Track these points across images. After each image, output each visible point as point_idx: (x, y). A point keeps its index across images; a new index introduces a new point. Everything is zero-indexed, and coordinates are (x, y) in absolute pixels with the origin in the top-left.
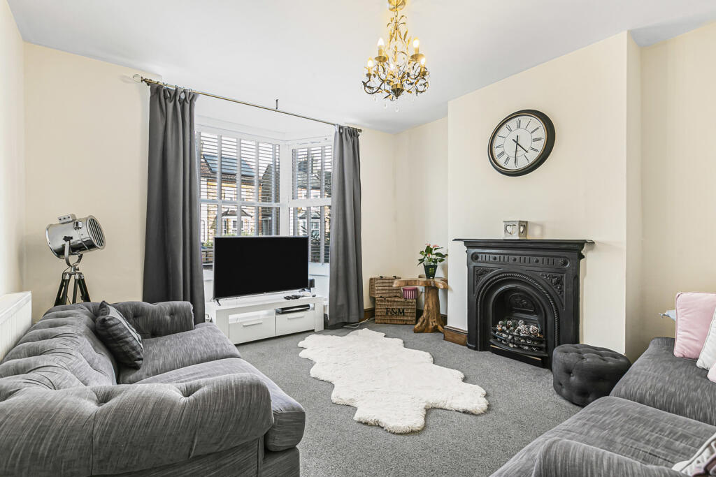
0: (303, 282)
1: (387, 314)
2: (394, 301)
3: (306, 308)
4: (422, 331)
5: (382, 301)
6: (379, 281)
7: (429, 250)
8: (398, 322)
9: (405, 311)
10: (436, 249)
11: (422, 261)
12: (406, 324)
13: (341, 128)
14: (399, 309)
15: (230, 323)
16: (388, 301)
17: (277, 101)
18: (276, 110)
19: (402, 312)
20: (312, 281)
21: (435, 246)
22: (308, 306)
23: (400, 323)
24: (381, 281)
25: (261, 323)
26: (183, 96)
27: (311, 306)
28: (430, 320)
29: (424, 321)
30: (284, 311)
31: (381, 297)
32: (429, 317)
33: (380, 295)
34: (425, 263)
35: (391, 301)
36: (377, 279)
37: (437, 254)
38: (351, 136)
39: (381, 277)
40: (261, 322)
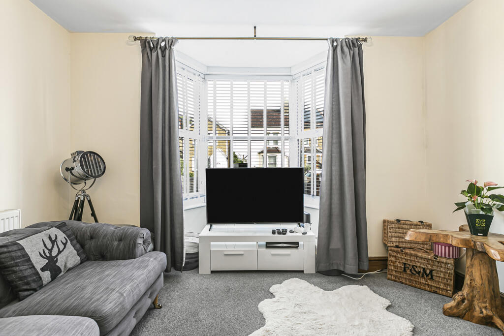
0: (297, 216)
1: (405, 270)
2: (416, 256)
3: (295, 245)
4: (460, 316)
5: (397, 252)
6: (393, 226)
7: (474, 190)
8: (423, 287)
9: (434, 273)
10: (490, 189)
11: (461, 206)
12: (435, 292)
13: (333, 41)
14: (424, 269)
15: (212, 249)
16: (406, 254)
17: (255, 27)
18: (255, 38)
19: (430, 275)
20: (308, 216)
21: (489, 184)
22: (297, 243)
23: (426, 288)
24: (397, 226)
25: (242, 255)
26: (163, 44)
27: (301, 243)
28: (476, 302)
29: (463, 301)
30: (270, 245)
31: (397, 247)
32: (473, 297)
33: (395, 244)
34: (467, 209)
35: (411, 255)
36: (392, 223)
37: (493, 197)
38: (349, 48)
39: (399, 221)
40: (242, 253)
